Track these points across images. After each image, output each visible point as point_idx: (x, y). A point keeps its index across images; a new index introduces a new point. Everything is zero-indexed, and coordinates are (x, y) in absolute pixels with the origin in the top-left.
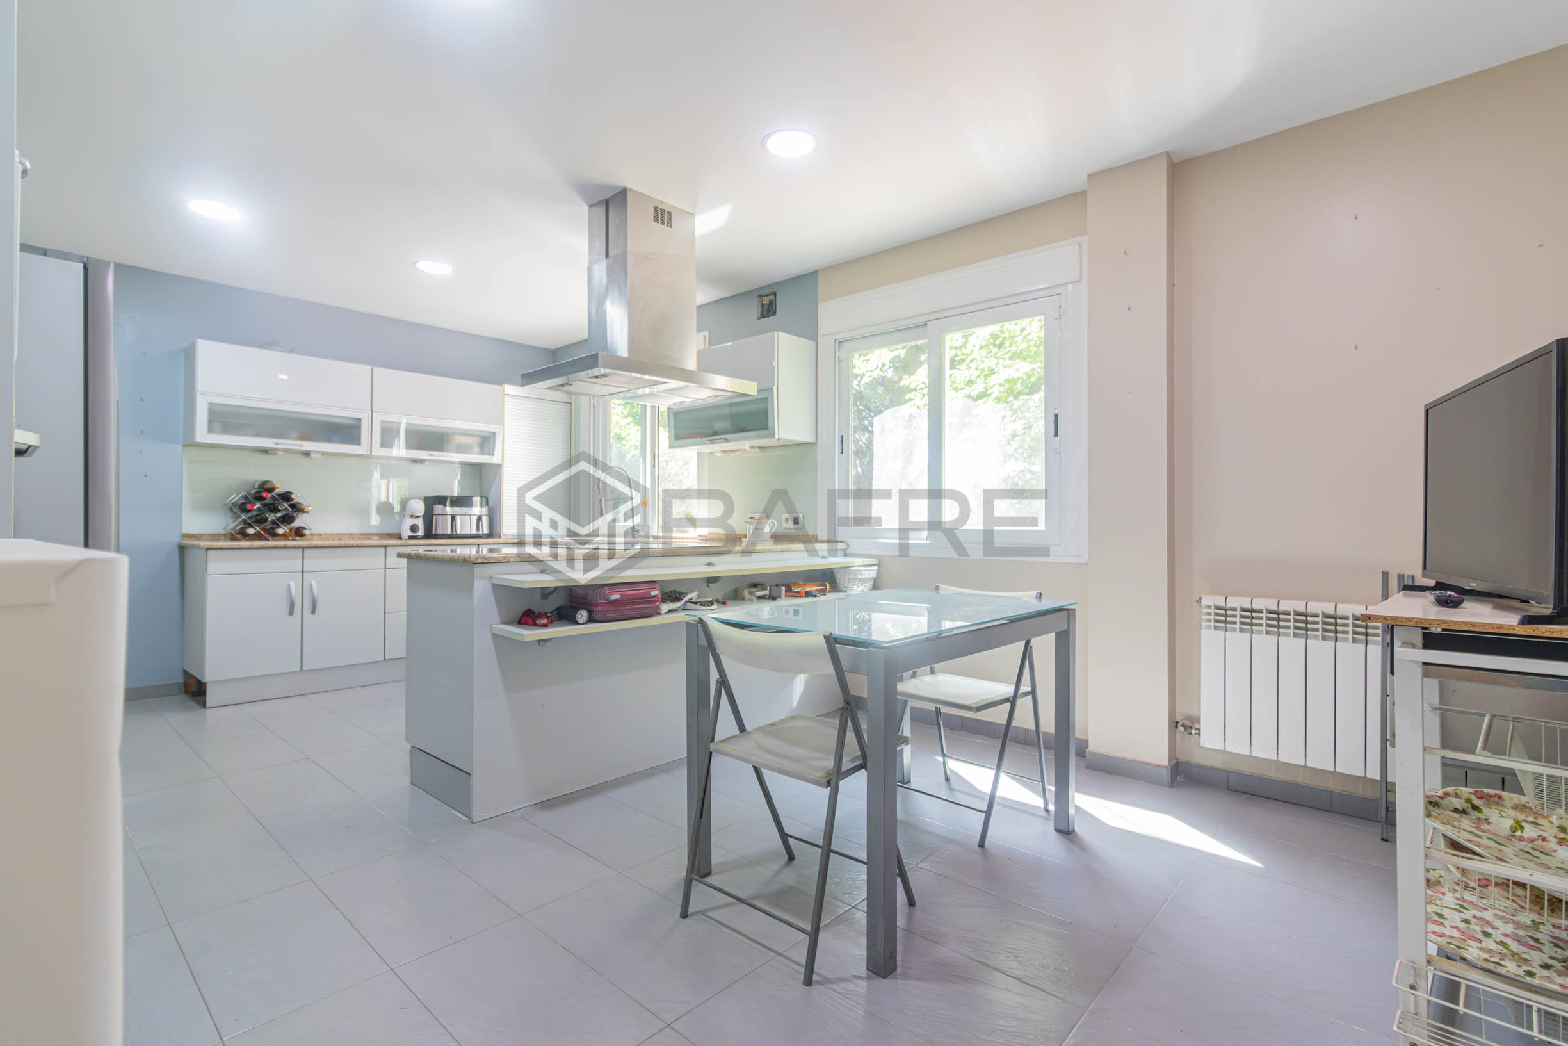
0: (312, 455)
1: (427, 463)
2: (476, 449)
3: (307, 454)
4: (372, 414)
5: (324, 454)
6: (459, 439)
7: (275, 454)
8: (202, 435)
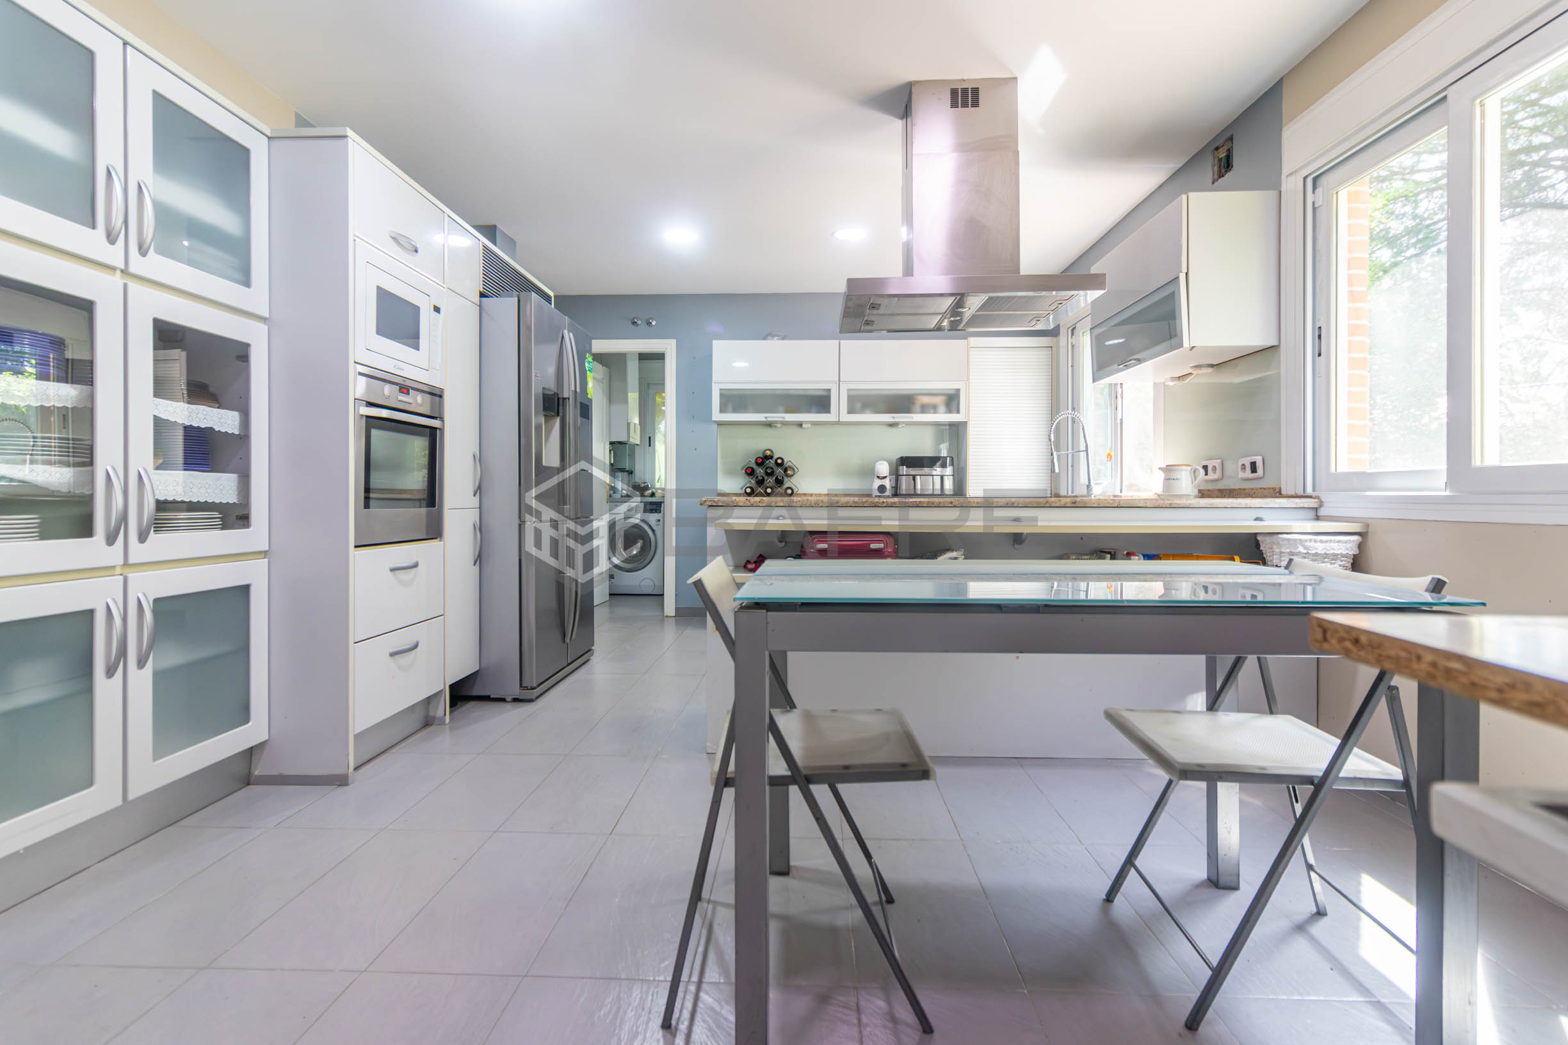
0: (804, 426)
1: (900, 426)
2: (942, 408)
3: (800, 425)
4: (839, 383)
5: (814, 424)
6: (926, 400)
7: (775, 427)
8: (717, 416)
